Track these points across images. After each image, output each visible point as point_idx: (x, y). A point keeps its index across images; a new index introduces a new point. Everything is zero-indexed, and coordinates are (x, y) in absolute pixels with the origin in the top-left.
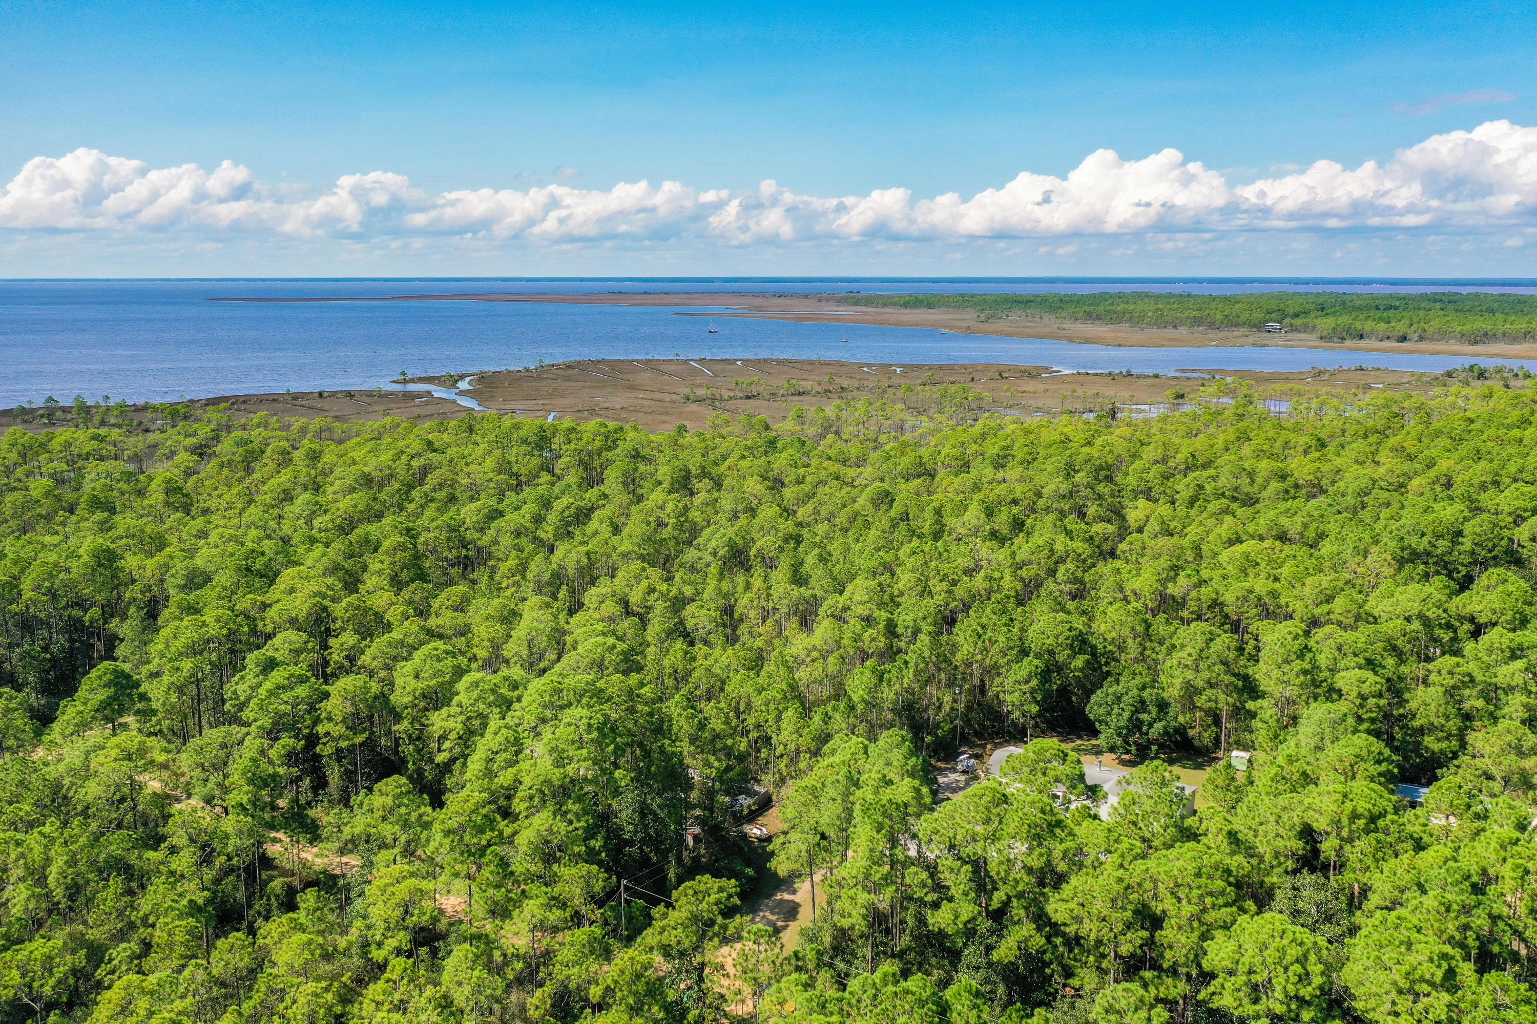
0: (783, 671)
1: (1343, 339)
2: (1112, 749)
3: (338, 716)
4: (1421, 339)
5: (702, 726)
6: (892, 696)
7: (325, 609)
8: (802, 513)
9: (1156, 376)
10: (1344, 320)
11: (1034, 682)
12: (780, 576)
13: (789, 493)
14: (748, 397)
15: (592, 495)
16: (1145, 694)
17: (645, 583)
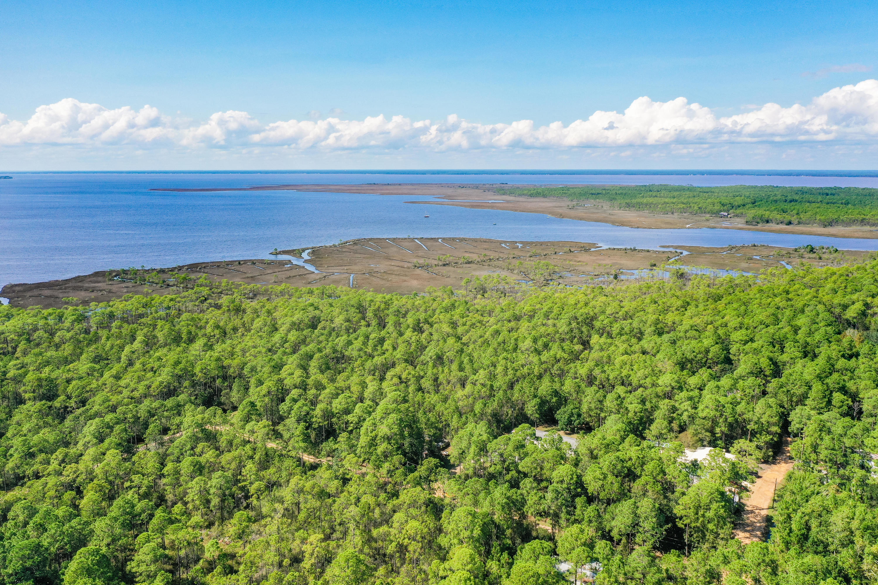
0: (454, 403)
1: (758, 223)
2: (562, 429)
3: (319, 416)
4: (799, 223)
5: (428, 420)
6: (490, 411)
7: (305, 381)
8: (465, 339)
9: (648, 251)
10: (760, 212)
11: (537, 407)
12: (455, 366)
13: (460, 330)
14: (444, 265)
15: (383, 333)
16: (573, 411)
17: (407, 371)
